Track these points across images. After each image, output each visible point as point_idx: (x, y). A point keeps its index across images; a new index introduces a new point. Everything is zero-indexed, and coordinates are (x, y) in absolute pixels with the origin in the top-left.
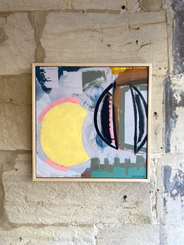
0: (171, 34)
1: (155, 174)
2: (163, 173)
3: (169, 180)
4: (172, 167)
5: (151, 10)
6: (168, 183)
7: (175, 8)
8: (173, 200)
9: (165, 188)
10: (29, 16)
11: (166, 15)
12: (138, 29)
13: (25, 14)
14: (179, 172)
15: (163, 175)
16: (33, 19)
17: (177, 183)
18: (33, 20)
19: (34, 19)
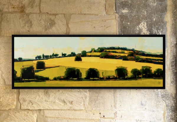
0: (117, 23)
5: (110, 15)
7: (119, 14)
10: (64, 16)
11: (116, 16)
12: (105, 21)
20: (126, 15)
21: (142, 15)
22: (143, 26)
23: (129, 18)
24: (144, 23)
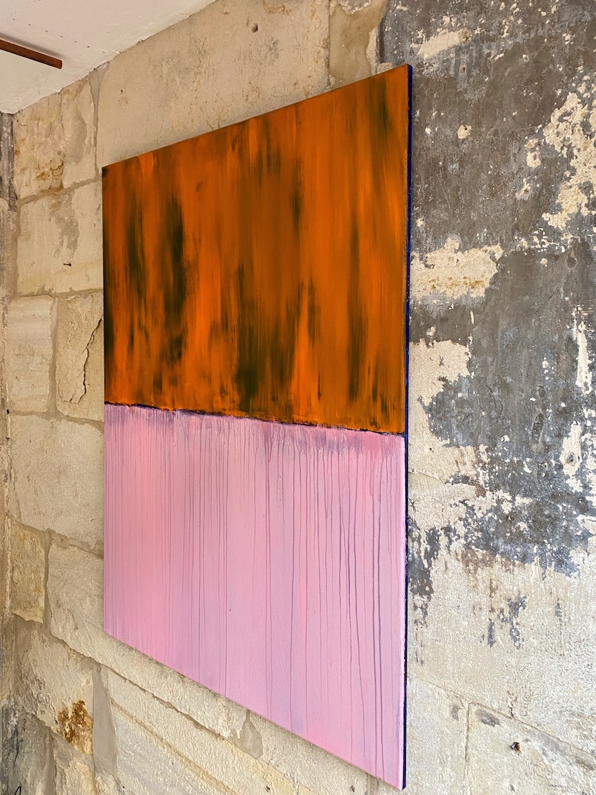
21: (573, 31)
22: (575, 125)
23: (466, 90)
24: (584, 96)
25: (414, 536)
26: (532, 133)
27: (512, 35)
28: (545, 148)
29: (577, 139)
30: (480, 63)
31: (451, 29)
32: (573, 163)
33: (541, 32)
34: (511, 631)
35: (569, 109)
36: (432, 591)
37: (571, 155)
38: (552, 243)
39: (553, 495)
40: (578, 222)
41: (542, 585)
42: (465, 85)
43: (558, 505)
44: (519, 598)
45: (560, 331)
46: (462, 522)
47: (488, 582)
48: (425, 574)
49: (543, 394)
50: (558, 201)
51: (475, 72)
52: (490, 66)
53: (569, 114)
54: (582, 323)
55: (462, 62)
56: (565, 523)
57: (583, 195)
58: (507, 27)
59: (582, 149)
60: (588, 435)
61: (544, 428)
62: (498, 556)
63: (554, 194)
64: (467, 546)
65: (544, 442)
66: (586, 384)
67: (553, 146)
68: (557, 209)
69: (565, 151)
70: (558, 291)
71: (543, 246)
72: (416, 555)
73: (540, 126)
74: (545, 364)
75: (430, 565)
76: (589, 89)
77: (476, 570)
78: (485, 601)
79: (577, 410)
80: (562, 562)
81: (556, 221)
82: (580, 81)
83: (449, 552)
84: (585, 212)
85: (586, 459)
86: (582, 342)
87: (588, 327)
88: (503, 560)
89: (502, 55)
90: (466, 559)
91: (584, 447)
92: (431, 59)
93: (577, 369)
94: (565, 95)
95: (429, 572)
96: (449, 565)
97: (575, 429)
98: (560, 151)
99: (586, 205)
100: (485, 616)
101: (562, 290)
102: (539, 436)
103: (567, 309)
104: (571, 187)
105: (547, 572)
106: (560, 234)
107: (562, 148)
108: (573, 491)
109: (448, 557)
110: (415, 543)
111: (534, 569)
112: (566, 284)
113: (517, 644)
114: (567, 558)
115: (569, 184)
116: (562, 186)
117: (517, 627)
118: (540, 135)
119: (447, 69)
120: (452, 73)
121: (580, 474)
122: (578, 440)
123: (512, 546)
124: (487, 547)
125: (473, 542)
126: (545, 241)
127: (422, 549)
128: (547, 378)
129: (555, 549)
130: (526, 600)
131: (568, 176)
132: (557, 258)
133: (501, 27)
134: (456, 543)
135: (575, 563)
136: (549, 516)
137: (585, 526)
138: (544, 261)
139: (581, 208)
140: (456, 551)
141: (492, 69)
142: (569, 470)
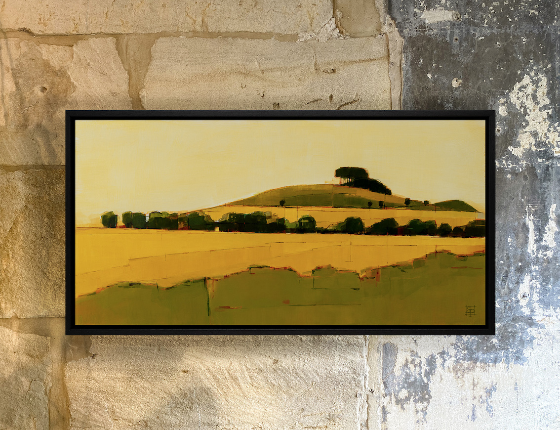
0: (397, 83)
1: (366, 360)
2: (381, 358)
3: (392, 371)
4: (399, 346)
5: (358, 35)
6: (391, 378)
7: (404, 31)
8: (400, 409)
9: (386, 387)
10: (118, 44)
11: (388, 46)
12: (334, 71)
13: (110, 39)
14: (411, 355)
15: (381, 361)
16: (127, 52)
17: (408, 376)
18: (125, 52)
19: (129, 51)
20: (445, 36)
21: (527, 37)
22: (529, 95)
23: (458, 55)
24: (534, 78)
25: (416, 363)
26: (502, 94)
27: (490, 26)
28: (510, 106)
29: (529, 104)
30: (468, 38)
31: (446, 8)
32: (527, 117)
33: (508, 31)
34: (487, 407)
35: (524, 84)
36: (430, 397)
37: (526, 113)
38: (514, 165)
39: (513, 319)
40: (529, 154)
41: (507, 374)
42: (458, 51)
43: (516, 324)
44: (492, 386)
45: (518, 220)
46: (453, 346)
47: (472, 381)
48: (425, 387)
49: (508, 258)
50: (518, 140)
51: (465, 44)
52: (475, 42)
53: (525, 88)
54: (531, 215)
55: (455, 34)
56: (520, 334)
57: (533, 138)
58: (486, 21)
59: (532, 110)
60: (534, 281)
61: (508, 279)
62: (478, 363)
63: (516, 135)
64: (457, 361)
65: (508, 288)
66: (533, 251)
67: (515, 105)
68: (517, 145)
69: (522, 110)
70: (518, 195)
71: (509, 167)
72: (418, 376)
73: (508, 91)
74: (509, 240)
75: (429, 380)
76: (536, 75)
77: (463, 375)
78: (469, 394)
79: (528, 267)
80: (518, 358)
81: (517, 152)
82: (532, 69)
83: (444, 368)
84: (534, 149)
85: (532, 295)
86: (531, 226)
87: (535, 217)
88: (482, 365)
89: (483, 38)
90: (456, 370)
91: (531, 288)
92: (431, 24)
93: (528, 242)
94: (522, 75)
95: (428, 385)
96: (443, 377)
97: (527, 278)
98: (519, 109)
99: (534, 145)
100: (469, 404)
101: (520, 194)
102: (505, 284)
103: (523, 206)
104: (526, 132)
105: (510, 365)
106: (519, 160)
107: (521, 108)
108: (525, 315)
109: (442, 372)
110: (418, 368)
111: (501, 366)
112: (523, 191)
113: (491, 415)
114: (521, 354)
115: (524, 130)
116: (520, 131)
117: (491, 404)
118: (507, 96)
119: (444, 36)
120: (448, 39)
121: (529, 304)
122: (528, 284)
123: (487, 355)
124: (471, 359)
125: (461, 357)
126: (510, 164)
127: (423, 371)
128: (511, 248)
129: (514, 351)
130: (497, 386)
131: (524, 125)
132: (517, 174)
133: (482, 19)
134: (448, 361)
135: (526, 356)
136: (512, 332)
137: (532, 333)
138: (509, 176)
139: (531, 146)
140: (448, 366)
141: (476, 45)
142: (523, 302)
